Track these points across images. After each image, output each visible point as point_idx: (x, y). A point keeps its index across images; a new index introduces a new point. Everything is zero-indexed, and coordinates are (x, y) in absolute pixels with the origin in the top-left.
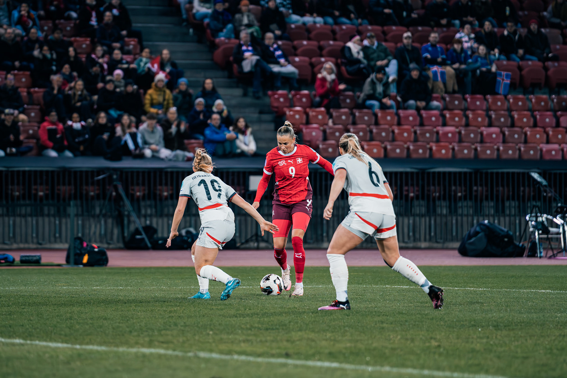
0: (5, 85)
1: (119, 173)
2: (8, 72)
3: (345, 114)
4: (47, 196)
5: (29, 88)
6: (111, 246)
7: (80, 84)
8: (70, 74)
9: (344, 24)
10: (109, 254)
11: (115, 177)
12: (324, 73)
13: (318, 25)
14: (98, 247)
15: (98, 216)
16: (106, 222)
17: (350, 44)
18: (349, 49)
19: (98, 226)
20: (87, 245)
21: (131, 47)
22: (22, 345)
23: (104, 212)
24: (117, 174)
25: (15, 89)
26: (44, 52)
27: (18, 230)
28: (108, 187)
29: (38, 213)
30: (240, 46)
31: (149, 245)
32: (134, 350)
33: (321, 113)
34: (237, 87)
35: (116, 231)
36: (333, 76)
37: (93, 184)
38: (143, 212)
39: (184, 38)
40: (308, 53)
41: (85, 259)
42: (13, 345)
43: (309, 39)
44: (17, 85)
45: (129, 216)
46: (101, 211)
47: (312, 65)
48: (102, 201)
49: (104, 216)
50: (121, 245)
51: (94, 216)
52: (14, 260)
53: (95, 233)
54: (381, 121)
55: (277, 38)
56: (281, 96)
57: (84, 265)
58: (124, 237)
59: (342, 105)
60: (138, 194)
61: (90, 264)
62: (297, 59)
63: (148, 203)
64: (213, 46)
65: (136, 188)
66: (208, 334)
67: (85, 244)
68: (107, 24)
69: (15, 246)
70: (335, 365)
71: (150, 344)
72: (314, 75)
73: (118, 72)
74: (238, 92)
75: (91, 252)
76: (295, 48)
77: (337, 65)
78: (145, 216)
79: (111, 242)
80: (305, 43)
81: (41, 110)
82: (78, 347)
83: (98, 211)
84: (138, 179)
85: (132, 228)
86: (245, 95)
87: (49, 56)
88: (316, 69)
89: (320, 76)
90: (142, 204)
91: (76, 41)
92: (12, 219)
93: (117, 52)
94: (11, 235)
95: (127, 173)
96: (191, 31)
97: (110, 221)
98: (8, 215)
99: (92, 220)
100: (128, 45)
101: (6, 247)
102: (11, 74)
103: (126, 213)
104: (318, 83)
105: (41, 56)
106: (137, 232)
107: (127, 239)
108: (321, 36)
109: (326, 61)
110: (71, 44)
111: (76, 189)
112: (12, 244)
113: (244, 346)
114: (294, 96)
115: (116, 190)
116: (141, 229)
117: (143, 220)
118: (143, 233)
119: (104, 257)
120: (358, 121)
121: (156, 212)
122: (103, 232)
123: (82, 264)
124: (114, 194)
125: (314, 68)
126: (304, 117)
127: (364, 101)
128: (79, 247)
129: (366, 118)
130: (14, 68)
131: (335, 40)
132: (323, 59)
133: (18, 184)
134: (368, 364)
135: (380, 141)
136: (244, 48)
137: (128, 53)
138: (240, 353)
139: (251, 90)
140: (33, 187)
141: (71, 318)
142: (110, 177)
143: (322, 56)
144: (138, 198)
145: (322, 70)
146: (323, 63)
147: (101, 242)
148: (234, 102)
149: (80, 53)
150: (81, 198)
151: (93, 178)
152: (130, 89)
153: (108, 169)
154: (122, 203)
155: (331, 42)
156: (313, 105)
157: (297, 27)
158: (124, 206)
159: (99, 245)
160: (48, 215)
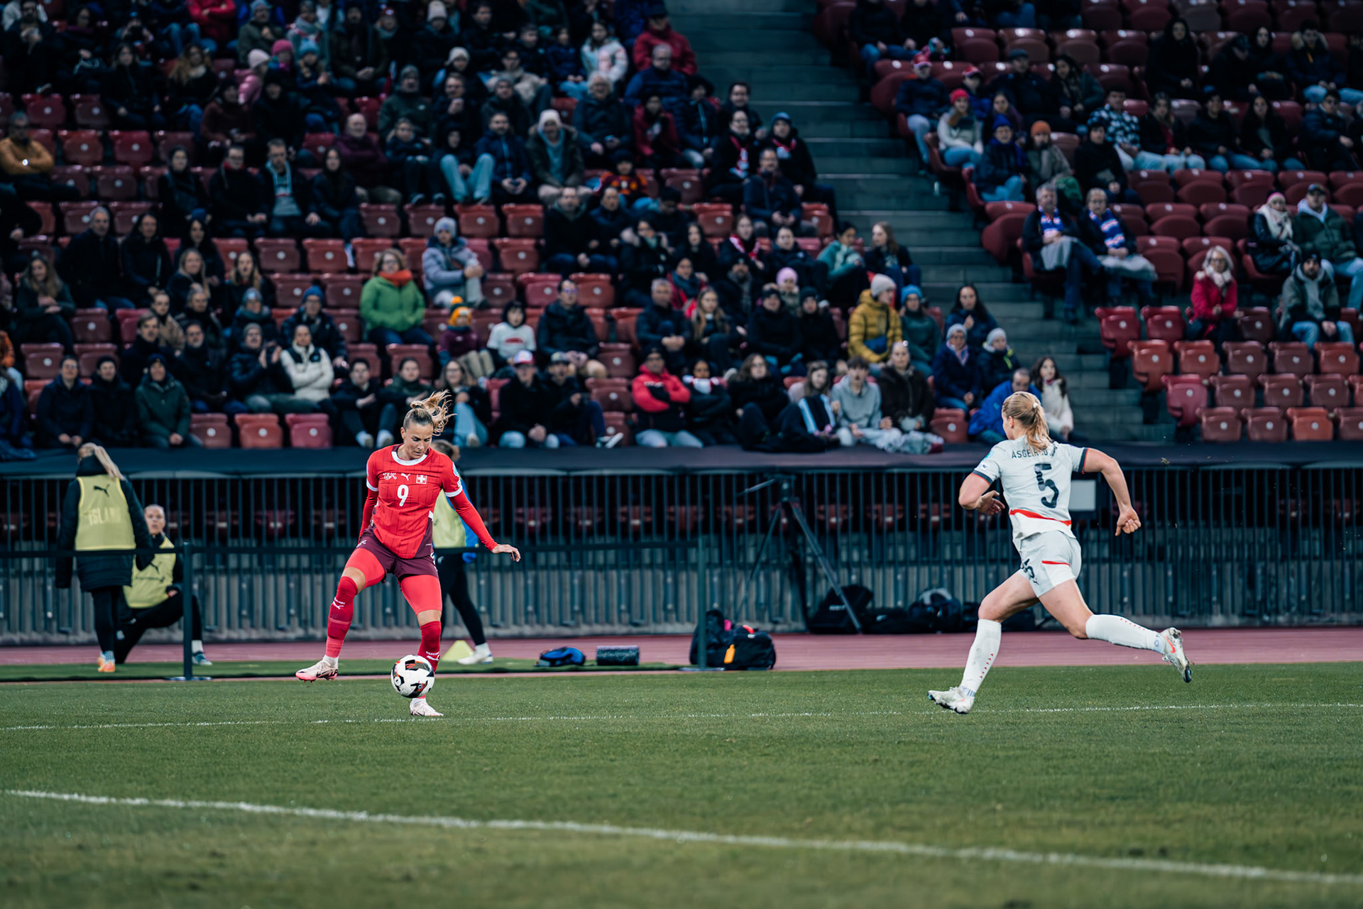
0: (558, 301)
1: (793, 478)
2: (566, 277)
3: (1252, 351)
4: (647, 526)
5: (607, 307)
6: (779, 628)
7: (709, 298)
8: (692, 276)
9: (1248, 168)
10: (778, 644)
11: (785, 486)
12: (1209, 270)
13: (1196, 172)
14: (755, 630)
15: (753, 567)
16: (768, 578)
17: (1264, 210)
18: (1263, 218)
19: (753, 585)
20: (733, 627)
21: (815, 221)
22: (616, 837)
23: (763, 558)
24: (789, 481)
25: (579, 310)
26: (642, 233)
27: (590, 597)
28: (771, 508)
29: (631, 561)
30: (1038, 215)
31: (857, 625)
32: (846, 845)
33: (1201, 350)
34: (1033, 300)
35: (789, 597)
36: (1227, 276)
37: (740, 501)
38: (844, 557)
39: (922, 202)
40: (1174, 229)
41: (730, 655)
42: (599, 836)
43: (1176, 200)
44: (583, 301)
45: (814, 566)
46: (758, 556)
47: (1185, 254)
48: (760, 537)
49: (765, 565)
50: (800, 625)
51: (744, 567)
52: (584, 658)
53: (746, 601)
54: (1326, 367)
55: (1112, 199)
56: (1123, 316)
57: (729, 667)
58: (805, 610)
59: (1247, 335)
60: (833, 520)
61: (737, 665)
62: (1153, 241)
63: (855, 538)
64: (982, 217)
65: (828, 508)
66: (994, 811)
67: (728, 626)
68: (767, 175)
69: (584, 629)
70: (1256, 872)
71: (877, 833)
72: (1189, 274)
73: (787, 274)
74: (1034, 310)
75: (740, 640)
76: (1149, 219)
77: (1234, 252)
78: (848, 565)
79: (780, 619)
80: (1169, 207)
81: (633, 351)
82: (730, 839)
83: (751, 557)
84: (832, 489)
85: (822, 590)
86: (1048, 316)
87: (652, 242)
88: (1192, 262)
89: (1200, 275)
90: (842, 540)
91: (704, 211)
92: (578, 573)
93: (783, 232)
94: (577, 608)
95: (810, 477)
96: (936, 186)
97: (777, 575)
98: (569, 567)
99: (740, 575)
100: (809, 218)
101: (567, 631)
102: (572, 281)
103: (809, 560)
104: (1197, 289)
105: (636, 241)
106: (832, 598)
107: (811, 613)
108: (1203, 194)
109: (1212, 245)
110: (692, 217)
111: (706, 513)
112: (577, 625)
113: (1070, 835)
114: (1150, 315)
115: (789, 513)
116: (839, 592)
117: (844, 572)
118: (844, 599)
119: (768, 651)
120: (1279, 367)
121: (870, 556)
122: (762, 600)
123: (722, 664)
124: (784, 521)
125: (1188, 258)
126: (1170, 358)
127: (1289, 324)
128: (717, 630)
129: (1296, 360)
130: (577, 268)
131: (1229, 200)
132: (1206, 241)
133: (589, 503)
134: (1323, 869)
135: (1324, 406)
136: (1044, 220)
137: (810, 233)
138: (1062, 850)
139: (1060, 306)
140: (620, 509)
141: (710, 780)
142: (776, 486)
143: (1204, 235)
144: (833, 527)
145: (1205, 264)
146: (1207, 248)
147: (760, 619)
148: (1025, 330)
149: (712, 236)
150: (717, 530)
151: (740, 488)
152: (810, 305)
153: (772, 470)
154: (800, 540)
155: (1223, 206)
156: (1187, 336)
157: (1152, 177)
158: (804, 544)
159: (757, 625)
160: (652, 566)
